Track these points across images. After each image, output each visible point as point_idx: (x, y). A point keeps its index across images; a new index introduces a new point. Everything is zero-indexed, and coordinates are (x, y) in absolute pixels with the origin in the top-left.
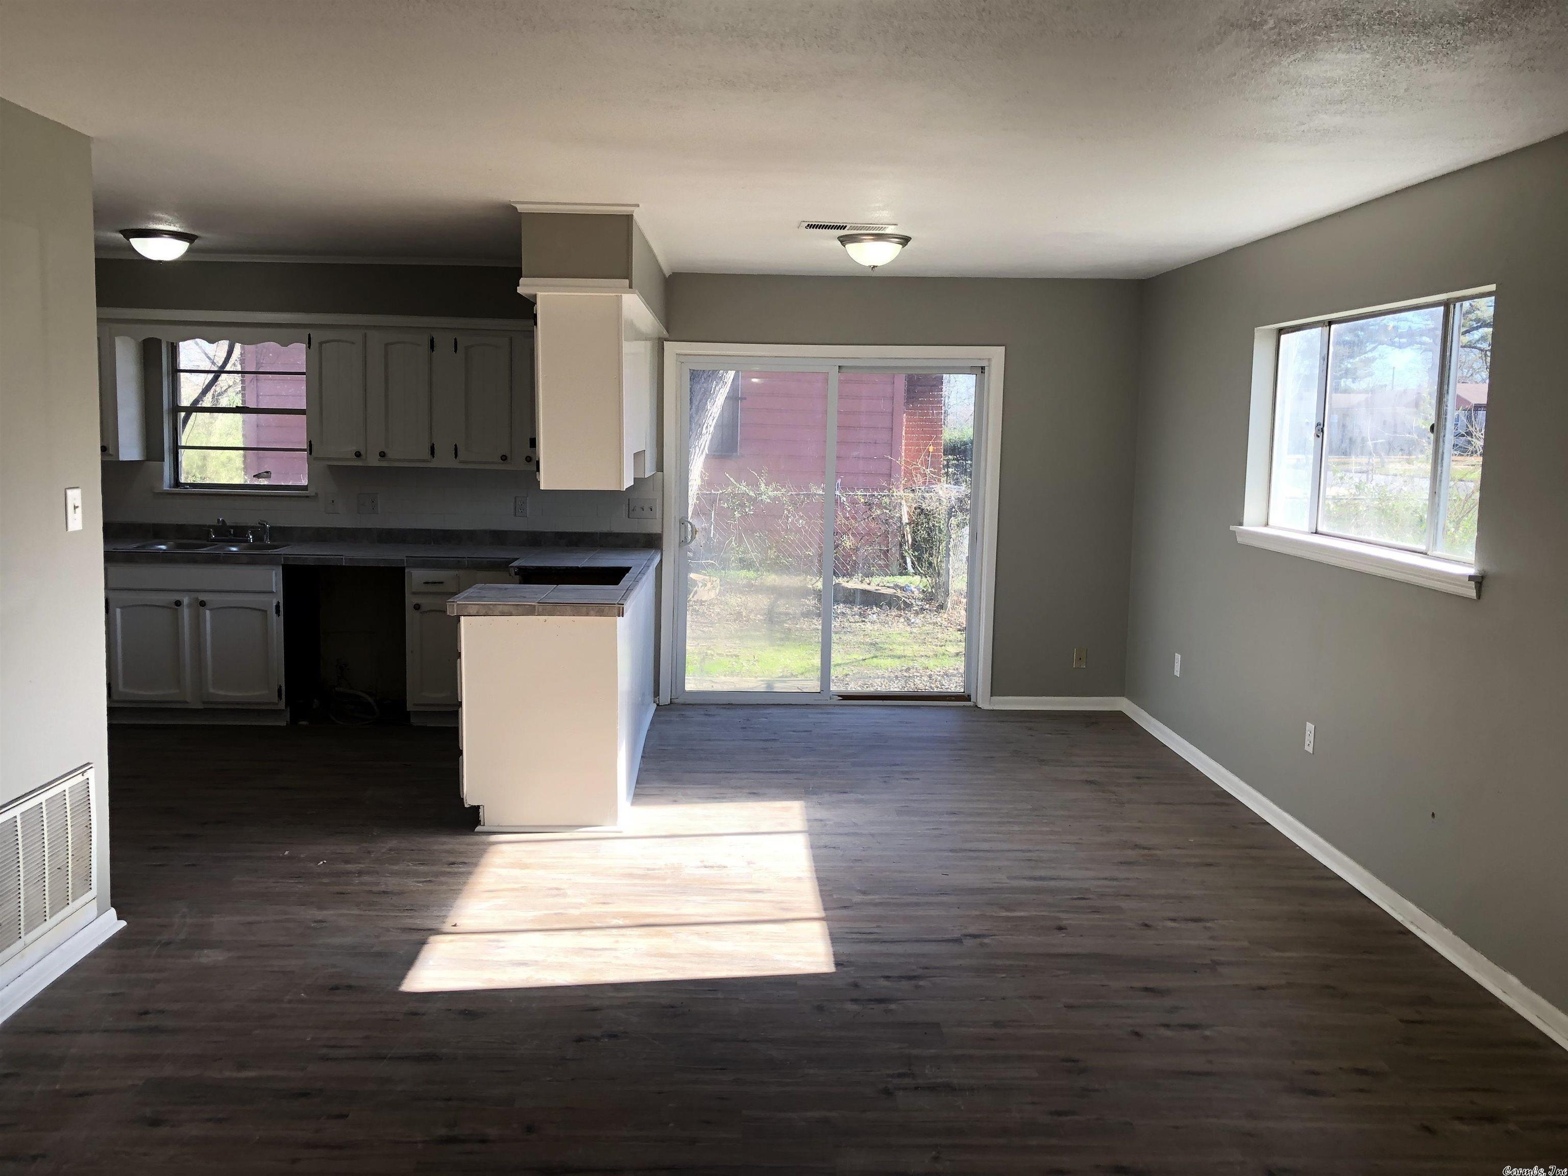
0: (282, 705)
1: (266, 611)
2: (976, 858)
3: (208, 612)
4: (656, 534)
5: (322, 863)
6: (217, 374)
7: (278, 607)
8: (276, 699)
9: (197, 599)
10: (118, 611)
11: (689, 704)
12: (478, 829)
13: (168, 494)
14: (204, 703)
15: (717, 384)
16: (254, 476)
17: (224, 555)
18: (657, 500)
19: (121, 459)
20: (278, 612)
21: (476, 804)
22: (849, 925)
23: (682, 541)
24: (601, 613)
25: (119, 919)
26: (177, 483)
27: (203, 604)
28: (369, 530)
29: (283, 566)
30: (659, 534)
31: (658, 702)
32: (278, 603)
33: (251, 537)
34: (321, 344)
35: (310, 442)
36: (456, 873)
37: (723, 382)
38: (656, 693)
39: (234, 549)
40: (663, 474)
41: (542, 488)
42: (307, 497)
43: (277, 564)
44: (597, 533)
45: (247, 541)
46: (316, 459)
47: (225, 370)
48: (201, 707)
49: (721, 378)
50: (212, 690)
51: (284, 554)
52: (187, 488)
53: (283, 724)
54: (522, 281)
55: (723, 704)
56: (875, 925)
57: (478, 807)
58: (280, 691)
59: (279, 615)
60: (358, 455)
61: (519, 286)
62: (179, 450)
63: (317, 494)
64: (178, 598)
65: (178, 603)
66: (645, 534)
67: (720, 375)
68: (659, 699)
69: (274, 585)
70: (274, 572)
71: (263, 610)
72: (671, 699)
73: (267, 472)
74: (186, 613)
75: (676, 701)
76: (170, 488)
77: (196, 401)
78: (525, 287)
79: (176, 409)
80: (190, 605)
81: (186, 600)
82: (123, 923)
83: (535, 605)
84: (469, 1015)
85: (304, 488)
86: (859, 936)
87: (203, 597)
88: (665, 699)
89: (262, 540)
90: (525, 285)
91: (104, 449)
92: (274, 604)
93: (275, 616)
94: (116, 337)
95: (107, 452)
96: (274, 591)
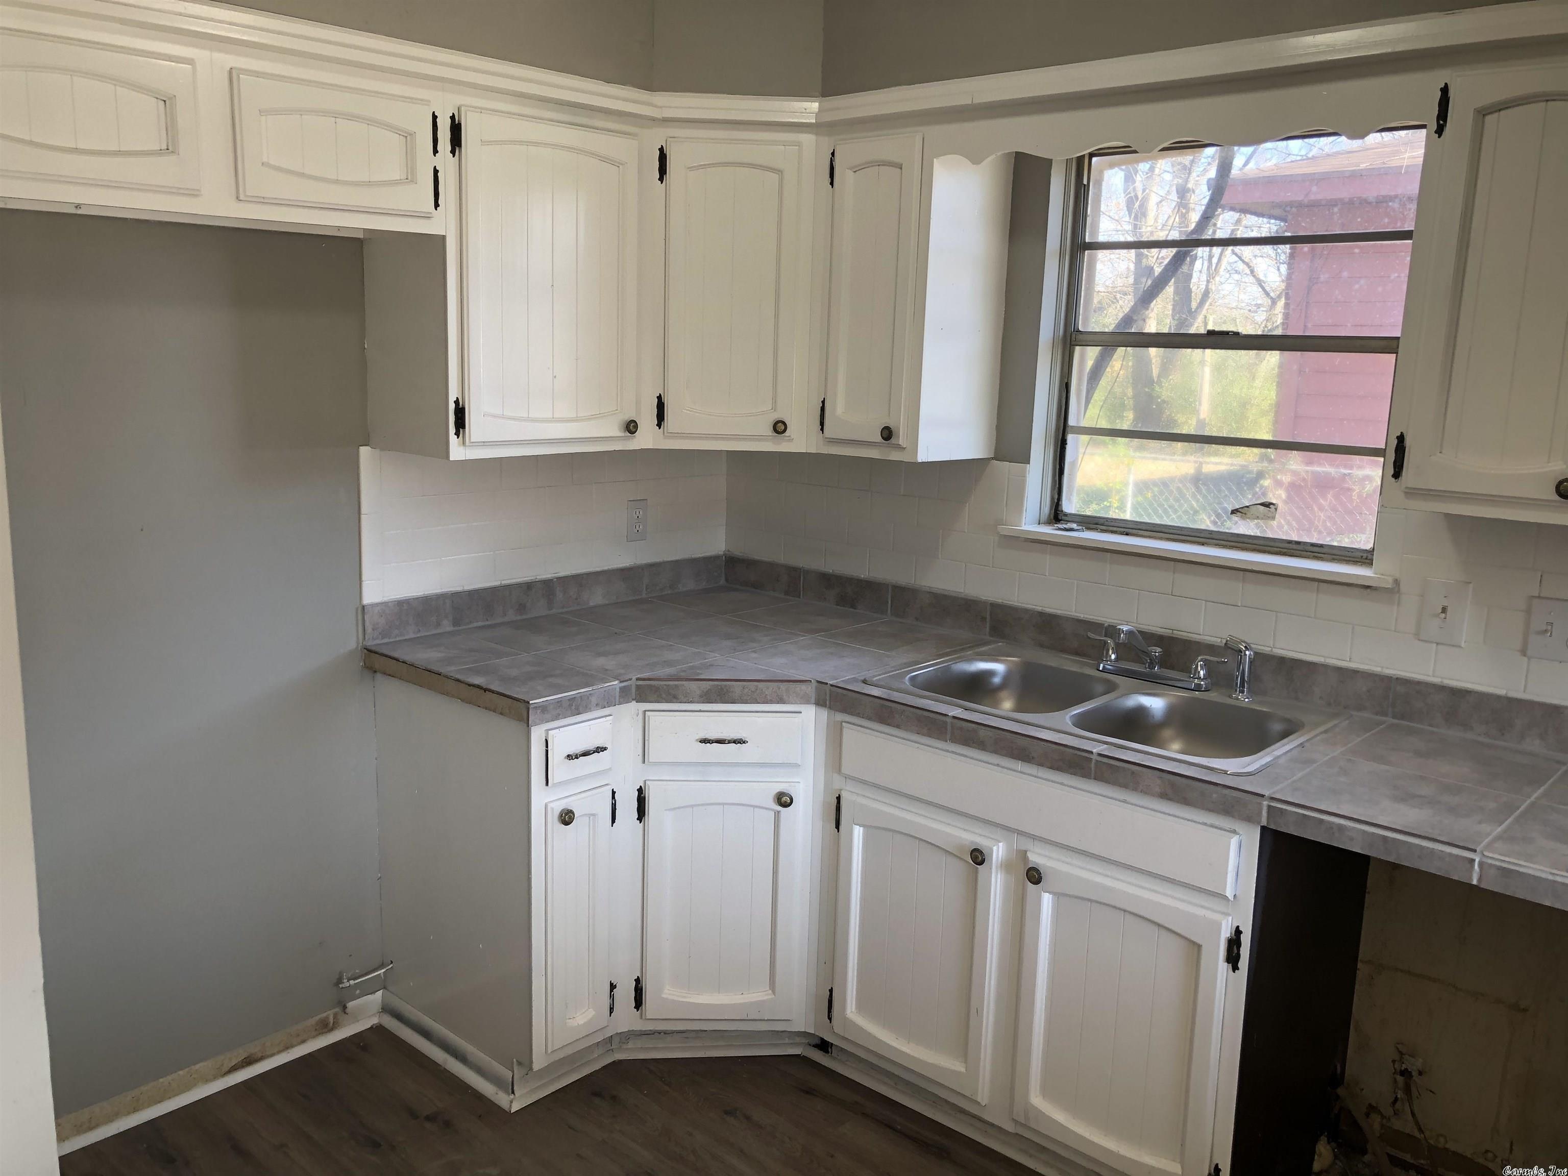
1: (1202, 948)
3: (1047, 899)
6: (1185, 248)
7: (1234, 943)
9: (1023, 855)
10: (858, 833)
13: (1029, 538)
14: (1017, 1122)
17: (1100, 759)
19: (921, 456)
20: (1233, 959)
26: (1056, 516)
27: (1034, 876)
28: (1552, 711)
29: (1263, 829)
32: (1238, 932)
34: (1483, 114)
42: (1368, 587)
43: (1249, 819)
46: (1411, 493)
48: (1012, 1128)
50: (1037, 1103)
51: (1272, 799)
52: (1073, 531)
59: (1235, 968)
60: (1563, 489)
62: (1069, 437)
63: (1397, 582)
64: (981, 842)
65: (978, 857)
70: (1234, 841)
71: (1194, 943)
73: (1267, 505)
74: (995, 887)
76: (1041, 526)
77: (1128, 319)
79: (1071, 335)
80: (1007, 866)
81: (998, 851)
85: (1364, 558)
87: (1038, 857)
91: (887, 434)
92: (1226, 933)
93: (1223, 967)
94: (935, 160)
95: (893, 440)
96: (1229, 894)
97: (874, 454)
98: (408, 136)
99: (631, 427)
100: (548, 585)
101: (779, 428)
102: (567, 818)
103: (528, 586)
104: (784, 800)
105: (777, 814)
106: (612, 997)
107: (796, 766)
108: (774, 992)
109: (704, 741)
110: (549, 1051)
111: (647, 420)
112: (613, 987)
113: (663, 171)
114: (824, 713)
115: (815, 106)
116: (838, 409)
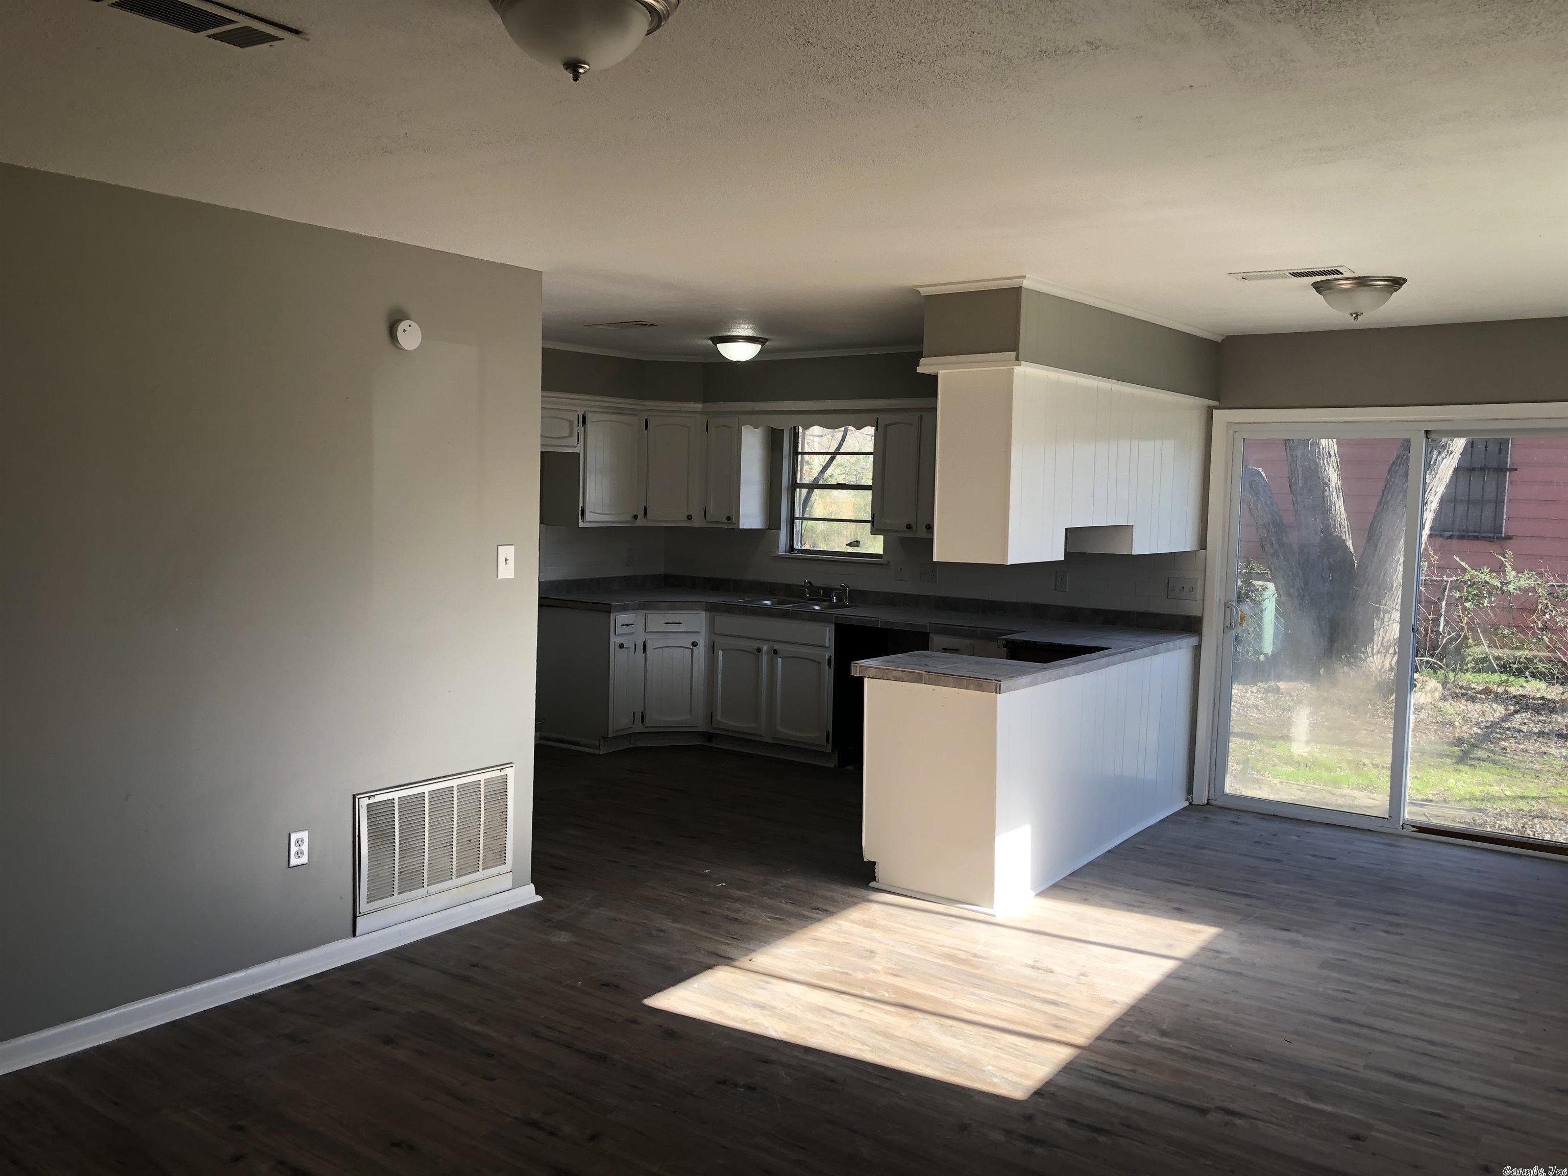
0: (829, 749)
1: (820, 663)
2: (1357, 1035)
3: (780, 659)
4: (1195, 617)
5: (720, 885)
6: (834, 455)
7: (829, 660)
8: (824, 742)
9: (773, 647)
10: (720, 652)
11: (1226, 808)
12: (872, 884)
13: (782, 558)
14: (773, 738)
15: (1439, 453)
16: (847, 545)
17: (807, 612)
18: (1199, 580)
19: (741, 527)
20: (829, 664)
21: (873, 860)
22: (1100, 1059)
23: (1227, 627)
24: (979, 688)
25: (537, 894)
26: (792, 549)
27: (776, 652)
28: (928, 597)
29: (835, 624)
30: (1200, 617)
31: (1191, 801)
32: (831, 657)
33: (835, 598)
34: (886, 426)
35: (874, 515)
36: (808, 917)
37: (1448, 451)
38: (1190, 790)
39: (817, 608)
40: (1206, 552)
41: (935, 559)
42: (881, 564)
43: (830, 622)
44: (1134, 612)
45: (831, 601)
46: (877, 530)
47: (840, 451)
48: (771, 741)
49: (1444, 447)
50: (779, 728)
52: (796, 553)
53: (832, 766)
54: (922, 361)
55: (1264, 814)
56: (1128, 1068)
57: (875, 863)
58: (828, 736)
59: (830, 668)
60: (909, 527)
61: (919, 366)
62: (795, 521)
63: (889, 562)
64: (760, 646)
65: (759, 650)
66: (1183, 616)
67: (1443, 444)
68: (1192, 797)
69: (827, 640)
70: (828, 628)
71: (819, 662)
72: (1208, 799)
73: (857, 541)
74: (765, 659)
75: (1214, 803)
76: (786, 553)
77: (817, 479)
78: (925, 367)
79: (795, 485)
80: (767, 653)
81: (765, 648)
82: (540, 898)
83: (922, 674)
84: (670, 1034)
85: (880, 556)
86: (1098, 1074)
87: (776, 646)
88: (1201, 796)
89: (842, 600)
90: (925, 365)
91: (729, 518)
92: (827, 657)
93: (827, 667)
94: (743, 427)
95: (731, 521)
96: (827, 645)
97: (725, 526)
98: (571, 423)
99: (635, 517)
100: (598, 580)
101: (690, 517)
102: (621, 646)
103: (592, 580)
104: (695, 644)
105: (692, 650)
106: (634, 717)
107: (699, 632)
108: (691, 715)
109: (667, 623)
110: (614, 730)
111: (641, 514)
112: (634, 713)
113: (646, 427)
114: (708, 614)
115: (701, 405)
116: (711, 510)
